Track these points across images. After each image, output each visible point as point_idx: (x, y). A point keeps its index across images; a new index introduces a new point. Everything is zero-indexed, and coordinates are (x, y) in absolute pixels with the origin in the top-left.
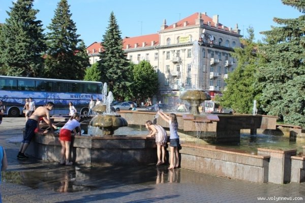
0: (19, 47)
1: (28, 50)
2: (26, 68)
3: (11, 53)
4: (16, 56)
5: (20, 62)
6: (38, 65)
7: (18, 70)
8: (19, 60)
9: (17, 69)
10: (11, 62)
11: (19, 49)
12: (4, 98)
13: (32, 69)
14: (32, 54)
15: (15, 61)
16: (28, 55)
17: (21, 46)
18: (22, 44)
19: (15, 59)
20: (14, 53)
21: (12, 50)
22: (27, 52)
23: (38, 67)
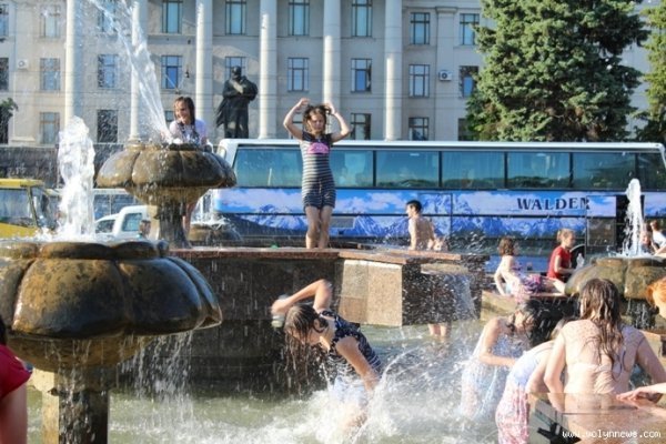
0: (531, 39)
1: (564, 44)
2: (559, 109)
3: (506, 60)
4: (522, 71)
5: (536, 91)
6: (599, 95)
7: (532, 118)
8: (534, 85)
9: (527, 116)
10: (505, 91)
11: (530, 44)
12: (264, 215)
13: (578, 112)
14: (579, 57)
15: (517, 89)
16: (562, 64)
17: (538, 35)
18: (542, 25)
19: (520, 83)
20: (516, 59)
21: (508, 51)
22: (557, 53)
23: (600, 104)
